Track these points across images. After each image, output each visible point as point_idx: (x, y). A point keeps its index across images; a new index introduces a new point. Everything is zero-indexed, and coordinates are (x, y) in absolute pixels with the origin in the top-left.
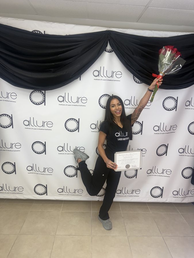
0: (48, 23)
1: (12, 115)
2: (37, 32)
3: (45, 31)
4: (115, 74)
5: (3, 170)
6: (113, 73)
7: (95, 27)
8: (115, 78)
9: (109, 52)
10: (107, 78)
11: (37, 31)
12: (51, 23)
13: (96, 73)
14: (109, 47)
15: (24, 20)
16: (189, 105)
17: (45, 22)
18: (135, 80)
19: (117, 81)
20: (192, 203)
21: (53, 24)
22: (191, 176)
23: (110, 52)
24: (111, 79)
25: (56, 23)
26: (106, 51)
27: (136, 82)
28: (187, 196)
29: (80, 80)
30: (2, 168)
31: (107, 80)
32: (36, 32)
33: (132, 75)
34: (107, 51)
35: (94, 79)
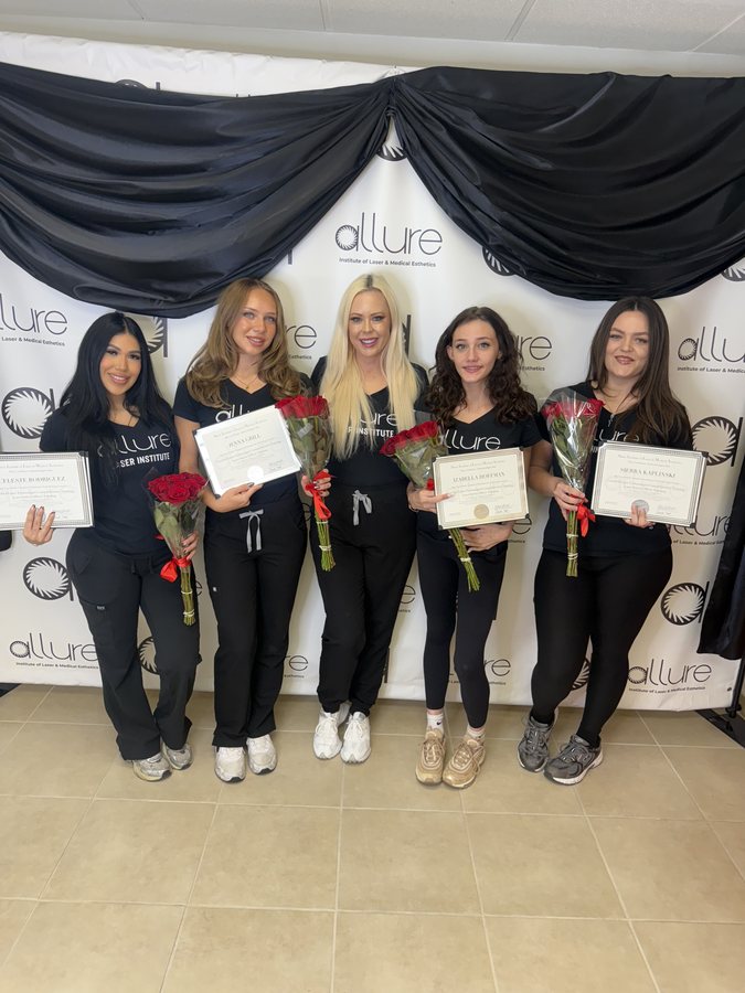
0: (169, 51)
1: (51, 391)
4: (416, 238)
5: (26, 580)
6: (411, 236)
7: (342, 63)
8: (415, 254)
9: (392, 159)
10: (387, 256)
12: (182, 50)
13: (347, 238)
14: (392, 143)
15: (84, 43)
16: (695, 354)
17: (158, 48)
18: (489, 263)
19: (424, 265)
20: (697, 711)
21: (188, 55)
22: (696, 615)
23: (398, 158)
24: (401, 257)
25: (198, 52)
26: (382, 156)
27: (495, 269)
28: (680, 685)
29: (290, 262)
30: (25, 574)
31: (387, 263)
33: (481, 247)
34: (386, 154)
35: (341, 260)
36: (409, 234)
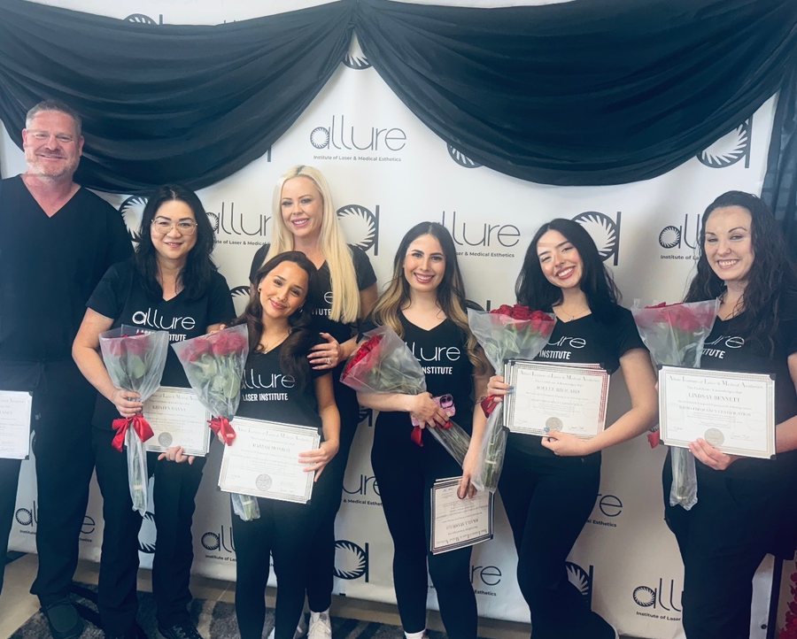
2: (141, 20)
3: (161, 16)
4: (382, 136)
6: (377, 135)
8: (382, 150)
9: (358, 68)
10: (355, 153)
11: (140, 16)
13: (320, 138)
14: (357, 54)
16: (679, 242)
18: (454, 156)
19: (390, 160)
23: (364, 67)
24: (369, 153)
26: (348, 64)
27: (460, 162)
29: (269, 160)
31: (355, 158)
32: (137, 19)
33: (446, 144)
34: (352, 64)
35: (315, 157)
36: (376, 133)
